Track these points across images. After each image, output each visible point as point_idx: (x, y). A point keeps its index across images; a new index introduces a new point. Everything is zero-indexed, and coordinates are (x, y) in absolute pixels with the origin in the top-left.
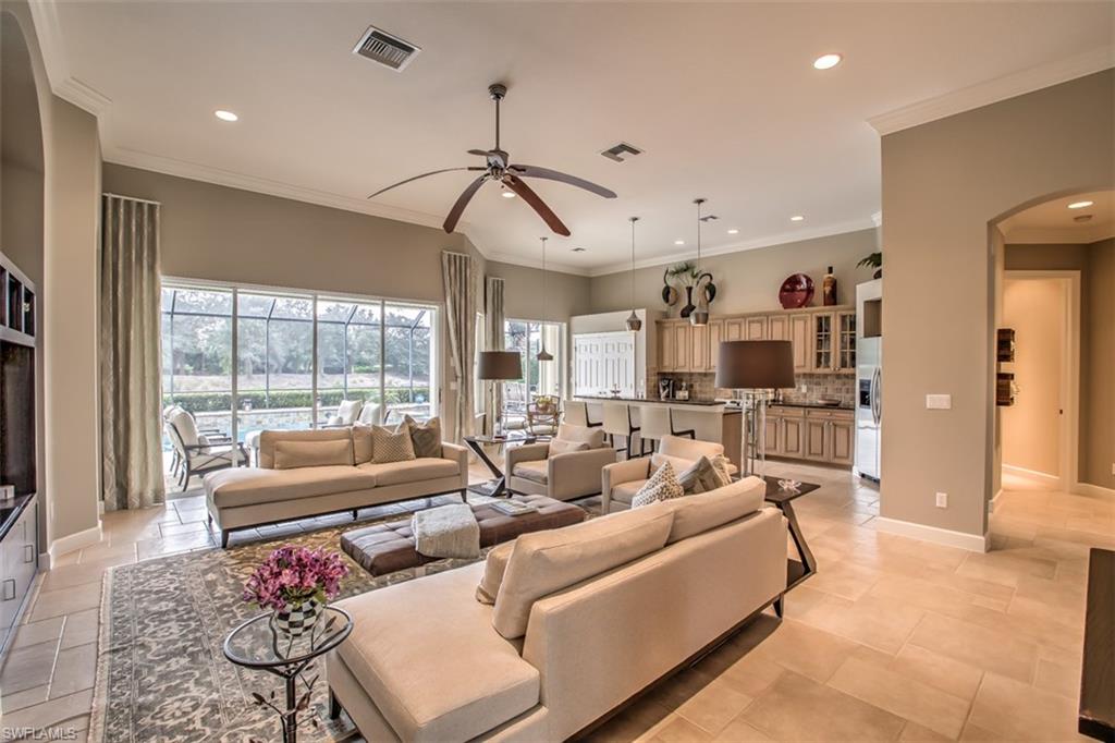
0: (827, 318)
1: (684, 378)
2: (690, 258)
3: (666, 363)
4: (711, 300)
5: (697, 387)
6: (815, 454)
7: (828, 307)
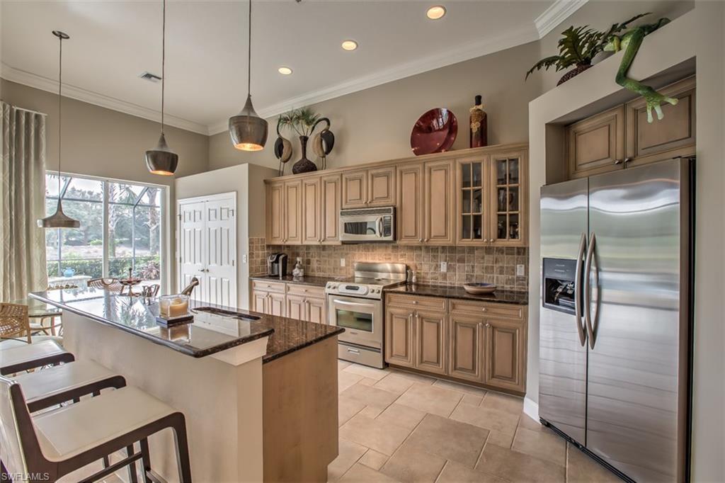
0: (477, 166)
1: (301, 252)
2: (308, 104)
3: (276, 233)
4: (328, 152)
5: (314, 264)
6: (461, 369)
7: (474, 150)
